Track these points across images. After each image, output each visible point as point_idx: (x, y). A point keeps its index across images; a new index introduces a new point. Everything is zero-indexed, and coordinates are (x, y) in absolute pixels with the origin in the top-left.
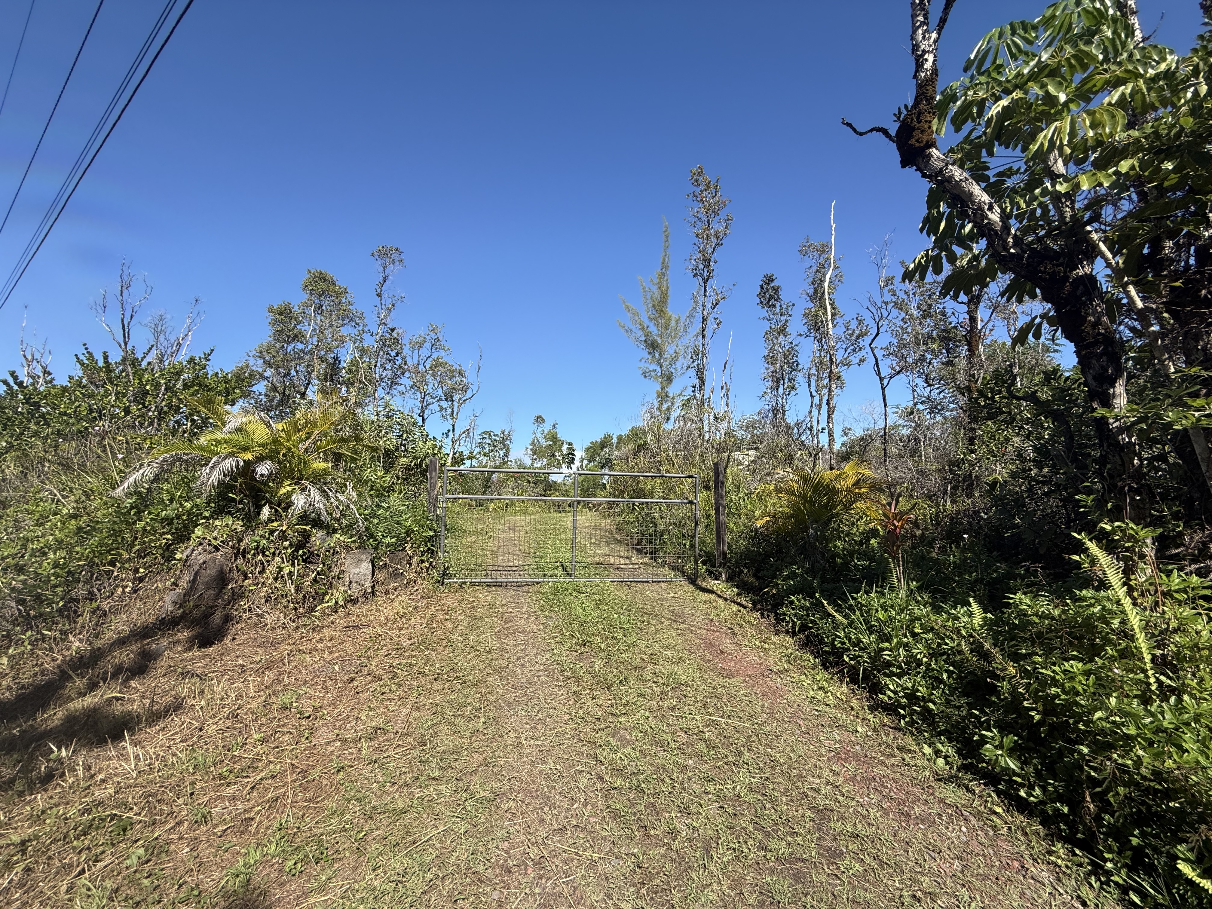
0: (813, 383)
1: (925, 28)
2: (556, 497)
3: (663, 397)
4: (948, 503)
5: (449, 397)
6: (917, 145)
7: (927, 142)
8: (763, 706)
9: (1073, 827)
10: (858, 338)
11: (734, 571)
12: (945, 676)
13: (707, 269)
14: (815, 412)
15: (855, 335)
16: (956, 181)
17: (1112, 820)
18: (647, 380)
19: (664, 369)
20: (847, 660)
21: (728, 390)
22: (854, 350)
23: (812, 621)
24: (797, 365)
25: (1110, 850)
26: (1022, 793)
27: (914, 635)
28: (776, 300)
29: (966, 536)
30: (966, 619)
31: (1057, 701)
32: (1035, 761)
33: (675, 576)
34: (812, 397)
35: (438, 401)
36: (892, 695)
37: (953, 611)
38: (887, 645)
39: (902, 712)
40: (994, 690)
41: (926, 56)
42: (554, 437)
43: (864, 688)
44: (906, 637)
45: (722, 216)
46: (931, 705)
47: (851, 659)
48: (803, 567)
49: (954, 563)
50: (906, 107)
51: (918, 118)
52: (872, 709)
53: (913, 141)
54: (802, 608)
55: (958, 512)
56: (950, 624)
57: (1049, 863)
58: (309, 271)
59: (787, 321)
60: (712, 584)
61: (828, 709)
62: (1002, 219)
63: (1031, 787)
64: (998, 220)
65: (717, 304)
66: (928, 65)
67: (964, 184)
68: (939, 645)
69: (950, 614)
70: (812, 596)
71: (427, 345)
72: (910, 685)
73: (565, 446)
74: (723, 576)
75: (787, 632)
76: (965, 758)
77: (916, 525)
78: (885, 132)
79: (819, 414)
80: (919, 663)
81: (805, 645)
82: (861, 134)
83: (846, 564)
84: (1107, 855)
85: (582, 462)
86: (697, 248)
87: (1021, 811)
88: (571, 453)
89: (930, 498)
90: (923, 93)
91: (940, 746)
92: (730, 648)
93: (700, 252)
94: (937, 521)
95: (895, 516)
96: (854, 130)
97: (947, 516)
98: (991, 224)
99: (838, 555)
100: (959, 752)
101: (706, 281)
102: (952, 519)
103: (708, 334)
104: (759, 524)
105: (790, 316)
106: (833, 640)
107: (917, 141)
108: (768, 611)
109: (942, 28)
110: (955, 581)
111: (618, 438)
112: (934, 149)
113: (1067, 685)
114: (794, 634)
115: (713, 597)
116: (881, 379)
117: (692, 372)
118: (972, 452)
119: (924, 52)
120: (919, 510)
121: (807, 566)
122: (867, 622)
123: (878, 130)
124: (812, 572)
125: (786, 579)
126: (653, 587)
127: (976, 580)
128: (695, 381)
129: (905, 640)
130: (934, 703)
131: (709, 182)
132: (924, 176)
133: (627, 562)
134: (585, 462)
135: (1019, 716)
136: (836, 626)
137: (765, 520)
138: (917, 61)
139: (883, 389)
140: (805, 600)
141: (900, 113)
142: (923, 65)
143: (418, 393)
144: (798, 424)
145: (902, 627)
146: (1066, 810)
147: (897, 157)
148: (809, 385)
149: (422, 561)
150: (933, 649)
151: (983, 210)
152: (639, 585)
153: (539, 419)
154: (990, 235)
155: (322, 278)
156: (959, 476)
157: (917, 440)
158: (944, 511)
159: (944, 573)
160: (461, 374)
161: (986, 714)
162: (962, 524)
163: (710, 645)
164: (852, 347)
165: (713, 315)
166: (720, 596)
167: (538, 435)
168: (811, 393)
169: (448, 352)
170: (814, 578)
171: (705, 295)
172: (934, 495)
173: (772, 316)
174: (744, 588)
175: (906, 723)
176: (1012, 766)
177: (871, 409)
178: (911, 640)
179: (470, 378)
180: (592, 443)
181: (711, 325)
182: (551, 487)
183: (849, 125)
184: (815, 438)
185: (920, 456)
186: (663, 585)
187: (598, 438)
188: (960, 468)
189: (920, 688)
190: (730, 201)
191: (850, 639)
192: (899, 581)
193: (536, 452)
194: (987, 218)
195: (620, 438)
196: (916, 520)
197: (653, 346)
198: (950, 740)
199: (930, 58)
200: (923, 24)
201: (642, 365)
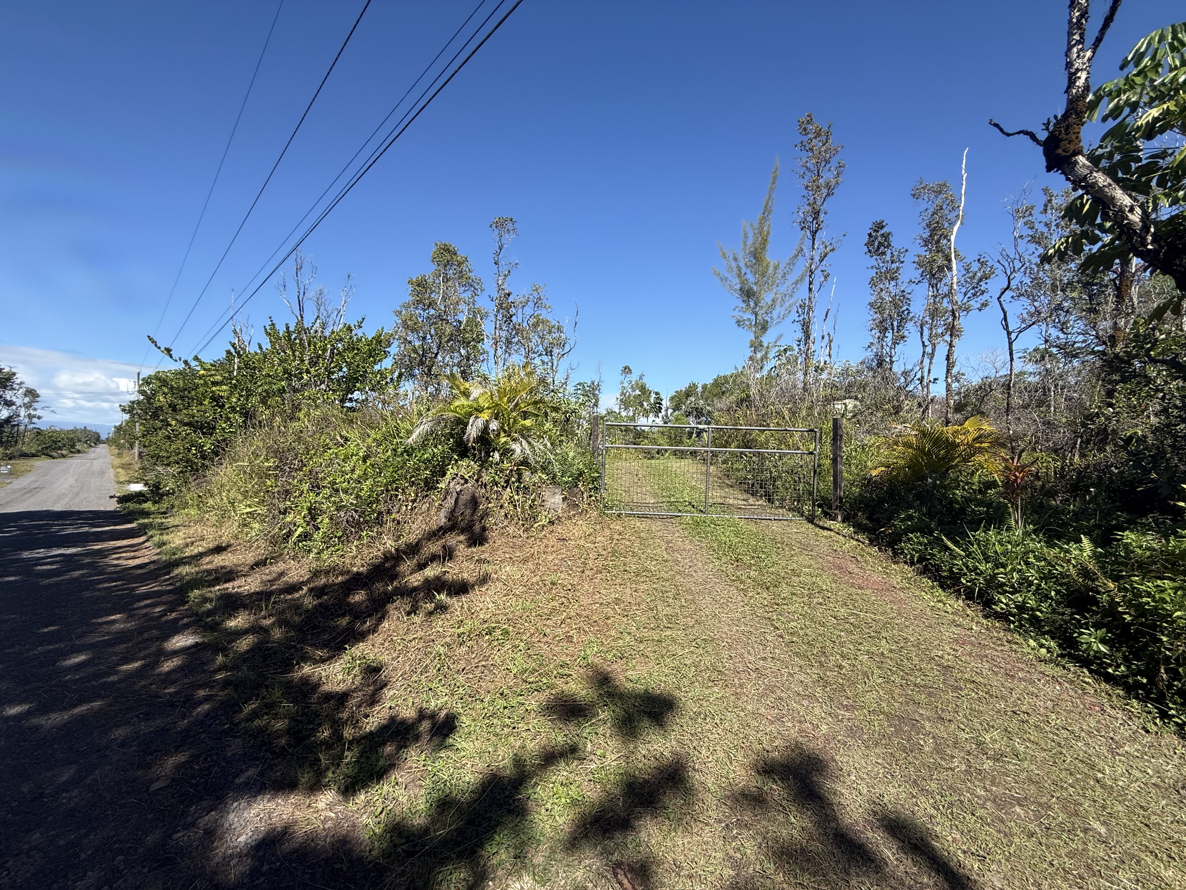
0: (926, 332)
1: (1080, 46)
2: (646, 445)
3: (756, 346)
4: (1077, 457)
5: (549, 353)
6: (1064, 154)
7: (1074, 151)
8: (892, 608)
9: (1148, 692)
10: (981, 280)
11: (849, 514)
12: (1053, 593)
13: (815, 222)
14: (926, 361)
15: (977, 278)
16: (1099, 187)
17: (1180, 685)
18: (740, 329)
19: (759, 317)
20: (964, 582)
21: (831, 341)
22: (974, 295)
23: (930, 554)
24: (908, 313)
25: (1175, 703)
26: (1110, 670)
27: (1027, 564)
28: (888, 247)
29: (1092, 489)
30: (1077, 552)
31: (1146, 607)
32: (1124, 649)
33: (793, 516)
34: (924, 346)
35: (539, 355)
36: (1004, 606)
37: (1066, 546)
38: (1002, 570)
39: (1012, 618)
40: (1096, 602)
41: (1079, 74)
42: (643, 388)
43: (979, 603)
44: (1020, 564)
45: (834, 164)
46: (1038, 613)
47: (967, 581)
48: (920, 510)
49: (1073, 511)
50: (1056, 117)
51: (1066, 130)
52: (986, 617)
53: (1059, 151)
54: (920, 543)
55: (1087, 467)
56: (1062, 555)
57: (1124, 710)
58: (436, 244)
59: (898, 268)
60: (829, 523)
61: (946, 614)
62: (1142, 220)
63: (1118, 666)
64: (1138, 220)
65: (825, 256)
66: (1080, 83)
67: (1106, 189)
68: (1050, 571)
69: (1062, 548)
70: (931, 533)
71: (531, 304)
72: (1020, 599)
73: (653, 396)
74: (839, 517)
75: (906, 563)
76: (1064, 649)
77: (1037, 477)
78: (1033, 137)
79: (931, 363)
80: (1031, 584)
81: (924, 572)
82: (1008, 135)
83: (963, 510)
84: (1171, 705)
85: (667, 410)
86: (806, 200)
87: (1107, 681)
88: (659, 401)
89: (1056, 451)
90: (1073, 108)
91: (1044, 641)
92: (857, 570)
93: (809, 204)
94: (1061, 474)
95: (1017, 469)
96: (1001, 130)
97: (1074, 470)
98: (1130, 224)
99: (957, 502)
100: (1060, 646)
101: (814, 233)
102: (1079, 473)
103: (814, 287)
104: (874, 473)
105: (902, 262)
106: (952, 568)
107: (1064, 151)
108: (886, 546)
109: (1098, 46)
110: (1072, 526)
111: (703, 388)
112: (1080, 157)
113: (1157, 596)
114: (912, 564)
115: (832, 534)
116: (1009, 334)
117: (798, 327)
118: (1111, 405)
119: (1078, 70)
120: (1042, 463)
121: (924, 510)
122: (984, 553)
123: (1026, 133)
124: (930, 515)
125: (903, 520)
126: (775, 523)
127: (1094, 526)
128: (800, 335)
129: (1019, 567)
130: (1042, 612)
131: (820, 130)
132: (1068, 179)
133: (745, 503)
134: (670, 411)
135: (1115, 619)
136: (953, 556)
137: (880, 469)
138: (1070, 78)
139: (1011, 344)
140: (923, 538)
141: (1049, 123)
142: (1075, 82)
143: (522, 349)
144: (905, 373)
145: (1017, 558)
146: (1145, 681)
147: (1042, 162)
148: (922, 334)
149: (591, 496)
150: (1044, 574)
151: (1124, 212)
152: (763, 521)
153: (627, 370)
154: (1129, 234)
155: (447, 249)
156: (1092, 430)
157: (1046, 391)
158: (1071, 464)
159: (1062, 520)
160: (559, 329)
161: (1086, 618)
162: (1091, 478)
163: (840, 568)
164: (973, 291)
165: (821, 268)
166: (838, 533)
167: (626, 385)
168: (923, 342)
169: (549, 310)
170: (932, 521)
171: (813, 248)
172: (1061, 449)
173: (881, 265)
174: (860, 528)
175: (1015, 626)
176: (1103, 649)
177: (993, 358)
178: (1024, 567)
179: (568, 332)
180: (677, 392)
181: (818, 277)
182: (639, 435)
183: (996, 125)
184: (925, 389)
185: (1049, 406)
186: (785, 523)
187: (683, 387)
188: (1094, 423)
189: (1030, 601)
190: (843, 147)
191: (967, 567)
192: (1017, 522)
193: (625, 403)
194: (1127, 218)
195: (705, 387)
196: (1037, 473)
197: (748, 294)
198: (1053, 638)
199: (1083, 75)
200: (1078, 42)
201: (736, 313)
